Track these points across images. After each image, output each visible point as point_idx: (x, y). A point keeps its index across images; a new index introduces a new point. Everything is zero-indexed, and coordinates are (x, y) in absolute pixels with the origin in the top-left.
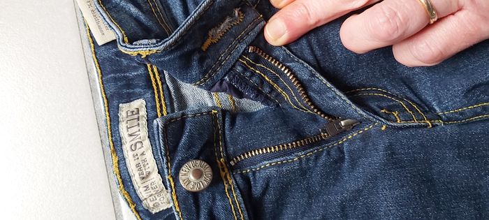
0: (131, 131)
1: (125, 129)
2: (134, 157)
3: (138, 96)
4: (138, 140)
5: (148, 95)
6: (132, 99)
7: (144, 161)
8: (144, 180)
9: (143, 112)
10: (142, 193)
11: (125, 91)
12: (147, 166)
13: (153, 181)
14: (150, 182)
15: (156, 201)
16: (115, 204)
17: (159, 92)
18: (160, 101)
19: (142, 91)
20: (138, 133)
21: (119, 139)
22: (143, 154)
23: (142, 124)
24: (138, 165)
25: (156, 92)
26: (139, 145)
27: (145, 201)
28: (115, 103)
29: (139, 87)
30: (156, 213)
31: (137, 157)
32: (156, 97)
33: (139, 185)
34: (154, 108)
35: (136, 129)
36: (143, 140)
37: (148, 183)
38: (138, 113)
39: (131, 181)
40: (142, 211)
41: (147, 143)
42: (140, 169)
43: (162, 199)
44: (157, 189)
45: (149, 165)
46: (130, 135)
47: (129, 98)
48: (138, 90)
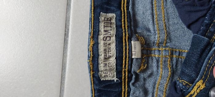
0: (106, 29)
1: (102, 27)
2: (104, 44)
3: (112, 12)
4: (109, 35)
5: (119, 13)
6: (108, 12)
7: (110, 48)
8: (106, 60)
9: (114, 21)
10: (101, 67)
11: (105, 6)
12: (110, 53)
13: (110, 62)
14: (109, 62)
15: (107, 74)
16: (63, 71)
17: (124, 13)
18: (124, 18)
19: (115, 9)
20: (110, 31)
21: (97, 31)
22: (109, 44)
23: (113, 27)
24: (105, 50)
25: (123, 13)
26: (108, 39)
27: (101, 72)
28: (98, 10)
29: (114, 7)
30: (103, 80)
31: (105, 45)
32: (123, 15)
33: (102, 61)
34: (121, 20)
35: (109, 28)
36: (112, 36)
37: (107, 62)
38: (110, 20)
39: (98, 58)
40: (96, 77)
41: (114, 38)
42: (105, 53)
43: (111, 74)
44: (111, 68)
45: (111, 52)
46: (105, 31)
47: (107, 11)
48: (112, 8)
